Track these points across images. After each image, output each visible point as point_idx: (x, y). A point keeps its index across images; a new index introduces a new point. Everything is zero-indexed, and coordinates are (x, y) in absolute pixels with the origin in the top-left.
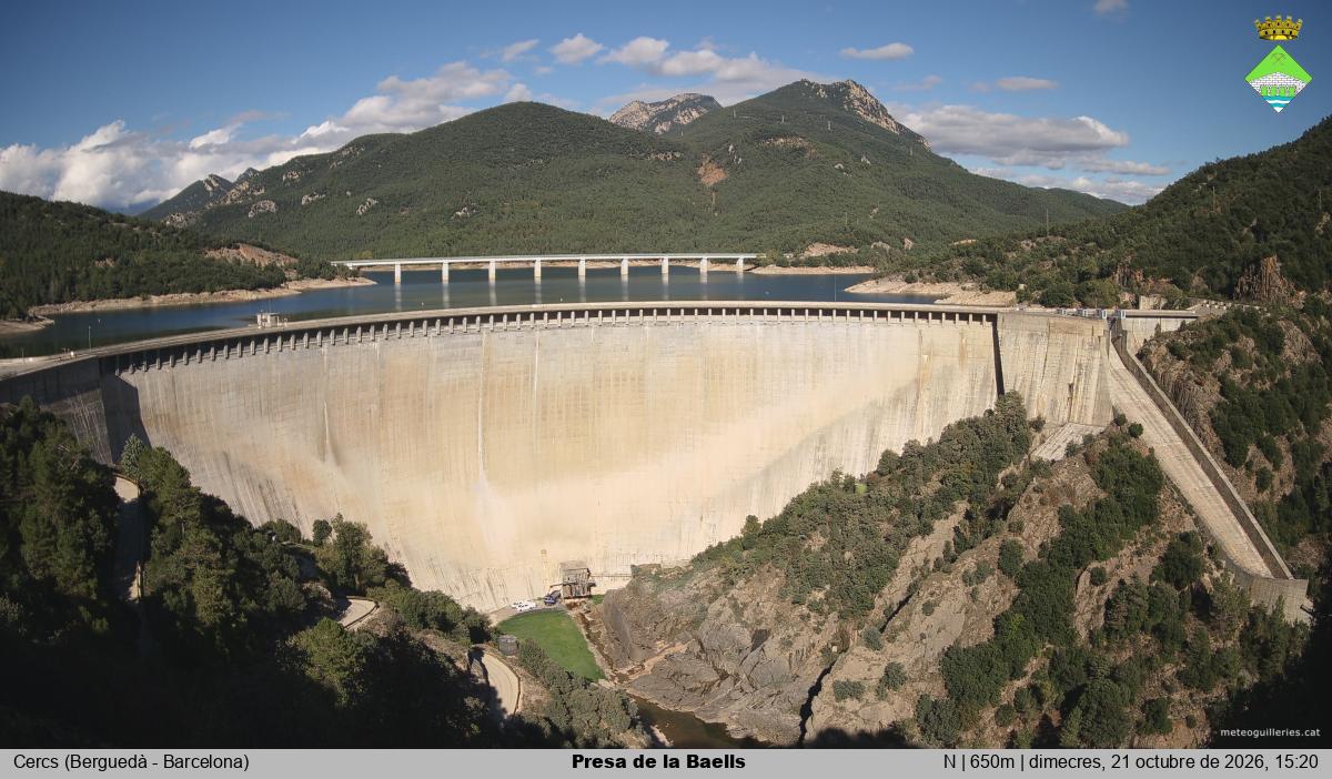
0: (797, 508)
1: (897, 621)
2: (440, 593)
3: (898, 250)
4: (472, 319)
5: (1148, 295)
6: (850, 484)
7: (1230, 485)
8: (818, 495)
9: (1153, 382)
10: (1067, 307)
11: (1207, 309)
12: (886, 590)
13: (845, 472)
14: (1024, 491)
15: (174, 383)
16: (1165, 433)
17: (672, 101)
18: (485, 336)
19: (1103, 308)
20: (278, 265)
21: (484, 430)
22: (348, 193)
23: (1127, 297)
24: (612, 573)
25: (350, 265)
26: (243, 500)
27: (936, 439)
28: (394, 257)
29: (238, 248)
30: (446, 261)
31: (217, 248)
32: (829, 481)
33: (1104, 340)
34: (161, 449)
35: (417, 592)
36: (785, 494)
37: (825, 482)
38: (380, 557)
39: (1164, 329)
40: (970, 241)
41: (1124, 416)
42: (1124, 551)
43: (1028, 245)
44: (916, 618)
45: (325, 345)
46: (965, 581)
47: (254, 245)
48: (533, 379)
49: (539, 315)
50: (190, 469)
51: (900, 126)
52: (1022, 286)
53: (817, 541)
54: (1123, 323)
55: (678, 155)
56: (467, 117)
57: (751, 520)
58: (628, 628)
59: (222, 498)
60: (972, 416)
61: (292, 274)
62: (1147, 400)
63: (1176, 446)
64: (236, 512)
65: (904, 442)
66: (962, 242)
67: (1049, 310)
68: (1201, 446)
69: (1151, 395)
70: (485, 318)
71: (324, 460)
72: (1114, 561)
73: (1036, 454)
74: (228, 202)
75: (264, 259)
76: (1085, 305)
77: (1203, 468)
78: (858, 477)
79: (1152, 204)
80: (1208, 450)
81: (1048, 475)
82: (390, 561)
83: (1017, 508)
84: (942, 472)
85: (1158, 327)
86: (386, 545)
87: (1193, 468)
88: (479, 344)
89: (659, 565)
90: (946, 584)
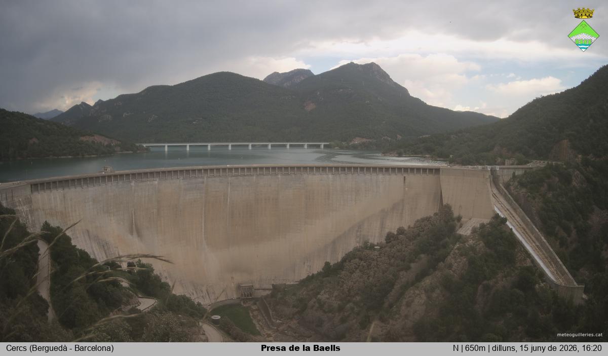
0: (348, 258)
1: (394, 309)
2: (185, 295)
3: (394, 140)
4: (200, 170)
5: (509, 159)
6: (372, 247)
7: (547, 244)
8: (357, 252)
9: (511, 198)
10: (472, 165)
11: (536, 165)
12: (389, 295)
13: (370, 242)
14: (452, 249)
15: (64, 197)
16: (517, 221)
17: (291, 72)
18: (205, 179)
19: (488, 165)
20: (112, 145)
21: (205, 222)
22: (144, 112)
23: (499, 160)
24: (263, 287)
25: (145, 145)
26: (95, 251)
27: (412, 226)
28: (165, 142)
29: (93, 136)
30: (188, 145)
31: (84, 136)
32: (363, 246)
33: (489, 180)
34: (58, 227)
35: (174, 295)
36: (343, 252)
37: (361, 246)
38: (157, 278)
39: (516, 174)
40: (427, 136)
41: (498, 214)
42: (500, 275)
43: (454, 137)
44: (403, 308)
45: (133, 182)
46: (425, 291)
47: (101, 135)
48: (227, 199)
49: (230, 169)
50: (72, 238)
51: (396, 84)
52: (451, 156)
53: (357, 274)
54: (498, 172)
55: (294, 97)
56: (198, 79)
57: (327, 264)
58: (271, 313)
59: (86, 251)
60: (428, 215)
61: (118, 149)
62: (508, 207)
63: (523, 227)
64: (92, 257)
65: (397, 227)
66: (424, 136)
67: (463, 167)
68: (534, 227)
69: (511, 204)
70: (206, 170)
71: (132, 235)
72: (494, 280)
73: (458, 232)
74: (90, 115)
75: (105, 141)
76: (480, 164)
77: (535, 237)
78: (376, 243)
79: (511, 117)
80: (538, 229)
81: (464, 242)
82: (162, 281)
83: (449, 257)
84: (414, 242)
85: (514, 173)
86: (160, 274)
87: (530, 237)
88: (203, 182)
89: (285, 284)
90: (417, 292)
